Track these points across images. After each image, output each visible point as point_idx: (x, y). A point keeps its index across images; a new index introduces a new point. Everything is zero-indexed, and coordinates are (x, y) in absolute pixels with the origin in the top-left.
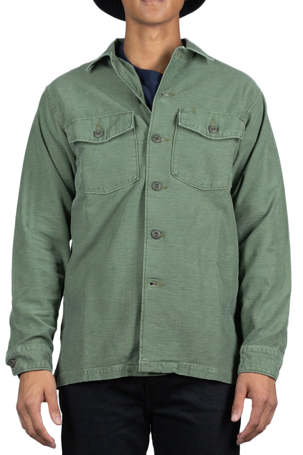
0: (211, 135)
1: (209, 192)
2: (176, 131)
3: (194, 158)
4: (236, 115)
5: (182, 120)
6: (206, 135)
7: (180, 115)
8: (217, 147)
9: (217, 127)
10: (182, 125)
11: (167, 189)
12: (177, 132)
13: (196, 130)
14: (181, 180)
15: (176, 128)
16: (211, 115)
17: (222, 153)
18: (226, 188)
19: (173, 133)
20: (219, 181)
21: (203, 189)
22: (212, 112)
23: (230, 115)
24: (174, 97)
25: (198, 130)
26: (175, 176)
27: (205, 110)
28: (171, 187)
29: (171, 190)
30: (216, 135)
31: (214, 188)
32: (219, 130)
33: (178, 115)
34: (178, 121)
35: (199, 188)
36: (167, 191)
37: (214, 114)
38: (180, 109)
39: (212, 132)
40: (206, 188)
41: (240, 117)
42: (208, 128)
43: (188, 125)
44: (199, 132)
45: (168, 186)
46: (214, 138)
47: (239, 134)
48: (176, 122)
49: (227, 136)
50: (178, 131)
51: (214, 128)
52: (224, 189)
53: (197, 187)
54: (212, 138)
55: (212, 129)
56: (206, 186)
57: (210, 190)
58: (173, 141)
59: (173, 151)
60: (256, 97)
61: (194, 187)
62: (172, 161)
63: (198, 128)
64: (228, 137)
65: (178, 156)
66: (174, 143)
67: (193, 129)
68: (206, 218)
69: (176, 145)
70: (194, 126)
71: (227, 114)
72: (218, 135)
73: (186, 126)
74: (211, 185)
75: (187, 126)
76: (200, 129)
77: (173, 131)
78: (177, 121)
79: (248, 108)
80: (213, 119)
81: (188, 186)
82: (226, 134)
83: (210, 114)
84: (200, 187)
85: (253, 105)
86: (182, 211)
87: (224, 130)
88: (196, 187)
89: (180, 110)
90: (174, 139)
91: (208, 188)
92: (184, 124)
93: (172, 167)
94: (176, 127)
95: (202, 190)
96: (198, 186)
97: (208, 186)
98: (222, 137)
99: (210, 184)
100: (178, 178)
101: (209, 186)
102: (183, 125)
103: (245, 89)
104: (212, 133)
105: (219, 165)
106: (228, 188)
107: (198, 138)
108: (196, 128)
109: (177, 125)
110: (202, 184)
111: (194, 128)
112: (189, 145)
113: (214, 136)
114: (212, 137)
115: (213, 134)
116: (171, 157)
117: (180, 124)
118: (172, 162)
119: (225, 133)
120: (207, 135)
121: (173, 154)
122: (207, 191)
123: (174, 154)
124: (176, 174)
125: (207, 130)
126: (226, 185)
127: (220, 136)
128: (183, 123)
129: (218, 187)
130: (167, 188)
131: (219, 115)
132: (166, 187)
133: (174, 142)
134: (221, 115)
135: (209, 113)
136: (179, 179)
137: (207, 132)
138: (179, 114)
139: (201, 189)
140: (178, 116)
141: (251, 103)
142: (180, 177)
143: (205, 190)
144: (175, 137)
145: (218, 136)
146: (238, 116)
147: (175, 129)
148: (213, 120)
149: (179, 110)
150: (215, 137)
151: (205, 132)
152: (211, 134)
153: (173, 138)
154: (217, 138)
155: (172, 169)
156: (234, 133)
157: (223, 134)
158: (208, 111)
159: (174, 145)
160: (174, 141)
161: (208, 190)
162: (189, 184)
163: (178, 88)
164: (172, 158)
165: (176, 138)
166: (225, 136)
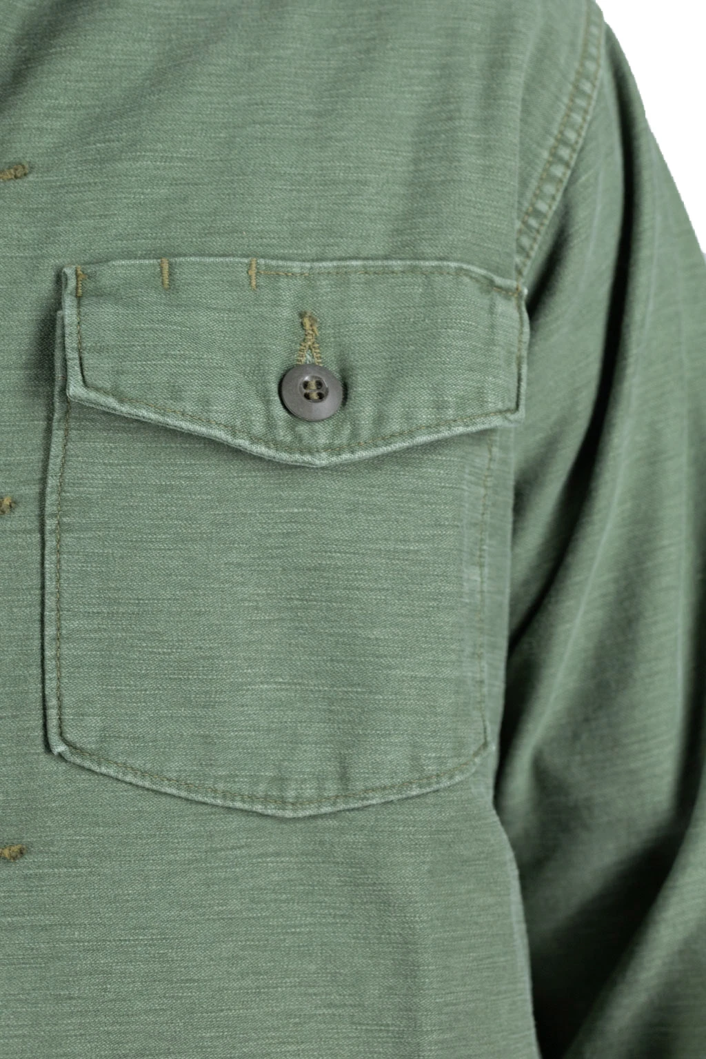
0: (299, 438)
1: (332, 823)
2: (58, 436)
3: (199, 614)
4: (453, 264)
5: (89, 360)
6: (267, 445)
7: (75, 319)
8: (349, 512)
9: (334, 368)
10: (93, 395)
11: (29, 859)
12: (66, 438)
13: (193, 419)
14: (129, 778)
15: (56, 416)
16: (288, 292)
17: (391, 546)
18: (445, 782)
19: (38, 456)
20: (394, 739)
21: (289, 814)
22: (296, 267)
23: (413, 269)
24: (23, 185)
25: (208, 422)
26: (78, 761)
27: (246, 261)
28: (52, 843)
29: (52, 867)
30: (335, 433)
31: (366, 790)
32: (352, 394)
33: (63, 318)
34: (65, 367)
35: (259, 808)
36: (26, 877)
37: (310, 279)
38: (69, 271)
39: (307, 416)
40: (310, 802)
41: (483, 272)
42: (274, 387)
43: (134, 393)
44: (220, 434)
45: (27, 839)
46: (322, 460)
47: (493, 402)
48: (52, 368)
49: (411, 434)
50: (73, 433)
51: (319, 384)
52: (435, 787)
53: (246, 807)
54: (307, 458)
55: (307, 396)
56: (309, 791)
57: (333, 815)
58: (42, 508)
59: (50, 586)
60: (577, 87)
61: (230, 809)
62: (49, 653)
63: (206, 402)
64: (422, 439)
65: (88, 615)
66: (50, 524)
67: (172, 421)
68: (330, 1005)
69: (68, 539)
70: (176, 394)
71: (397, 264)
72: (347, 431)
73: (121, 401)
74: (344, 777)
75: (131, 401)
76: (220, 411)
77: (38, 440)
78: (58, 364)
79: (534, 184)
80: (302, 315)
81: (183, 805)
82: (408, 418)
83: (283, 283)
84: (266, 799)
85: (565, 153)
86: (139, 1005)
87: (386, 392)
88: (239, 805)
89: (72, 283)
90: (51, 499)
91: (320, 800)
92: (108, 385)
93: (52, 702)
94: (57, 405)
95: (283, 820)
96: (252, 798)
97: (320, 788)
98: (379, 438)
99: (331, 768)
100: (104, 770)
101: (328, 785)
102: (102, 399)
103: (496, 66)
104: (309, 422)
105: (376, 633)
106: (458, 778)
107: (212, 471)
108: (189, 407)
109: (57, 389)
110: (281, 781)
111: (179, 407)
112: (158, 527)
113: (323, 440)
114: (310, 452)
115: (318, 427)
116: (37, 626)
117: (75, 389)
118: (50, 664)
119: (395, 410)
120: (278, 445)
121: (50, 602)
122: (320, 822)
123: (58, 601)
124: (88, 741)
125: (267, 403)
126: (440, 761)
127: (365, 434)
128: (100, 383)
129: (387, 782)
130: (21, 852)
131: (342, 278)
132: (16, 849)
133: (53, 515)
134: (353, 277)
135: (274, 275)
136: (112, 772)
137: (270, 424)
138: (69, 313)
139: (280, 813)
140: (59, 323)
141: (552, 141)
142: (121, 759)
143: (308, 813)
144: (52, 482)
145: (354, 435)
146: (467, 273)
147: (49, 419)
148: (307, 322)
149: (60, 279)
150: (332, 449)
151: (259, 428)
152: (303, 429)
153: (36, 489)
154: (346, 456)
155: (53, 713)
156: (462, 403)
157: (380, 419)
158: (262, 261)
159: (51, 543)
160: (49, 509)
161: (325, 810)
162: (193, 796)
163: (47, 116)
164: (50, 631)
165: (61, 489)
166: (401, 434)
